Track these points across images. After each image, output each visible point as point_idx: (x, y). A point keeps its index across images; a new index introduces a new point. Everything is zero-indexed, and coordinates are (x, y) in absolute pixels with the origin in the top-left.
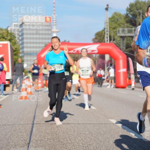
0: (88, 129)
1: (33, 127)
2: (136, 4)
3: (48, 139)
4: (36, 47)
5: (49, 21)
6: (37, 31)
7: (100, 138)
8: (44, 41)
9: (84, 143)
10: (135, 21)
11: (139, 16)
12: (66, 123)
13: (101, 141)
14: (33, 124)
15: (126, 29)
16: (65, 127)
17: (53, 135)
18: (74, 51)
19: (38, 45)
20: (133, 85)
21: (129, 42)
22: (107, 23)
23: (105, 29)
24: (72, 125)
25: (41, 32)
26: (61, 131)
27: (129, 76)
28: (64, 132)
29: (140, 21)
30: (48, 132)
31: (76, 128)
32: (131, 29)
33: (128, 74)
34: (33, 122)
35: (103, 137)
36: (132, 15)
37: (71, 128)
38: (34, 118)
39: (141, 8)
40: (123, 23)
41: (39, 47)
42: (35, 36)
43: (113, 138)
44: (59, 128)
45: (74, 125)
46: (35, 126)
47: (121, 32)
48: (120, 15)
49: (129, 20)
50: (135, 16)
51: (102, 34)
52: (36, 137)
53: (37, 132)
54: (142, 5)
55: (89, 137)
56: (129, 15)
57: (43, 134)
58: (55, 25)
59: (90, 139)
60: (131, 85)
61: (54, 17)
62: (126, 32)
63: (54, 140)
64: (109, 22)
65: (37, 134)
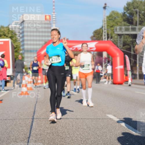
0: (86, 124)
1: (33, 121)
2: (133, 3)
3: (47, 133)
4: (36, 45)
5: (49, 19)
6: (37, 29)
7: (98, 133)
8: (44, 38)
9: (82, 137)
10: (132, 20)
11: (136, 15)
12: (65, 118)
13: (99, 136)
14: (33, 119)
15: (123, 27)
16: (64, 122)
17: (52, 129)
18: (73, 48)
19: (38, 43)
20: (130, 81)
22: (105, 21)
23: (103, 27)
26: (60, 125)
27: (126, 73)
28: (62, 126)
29: (137, 19)
30: (47, 126)
31: (74, 123)
32: (128, 27)
33: (125, 71)
34: (33, 117)
35: (100, 132)
36: (129, 14)
37: (70, 123)
38: (34, 113)
39: (137, 7)
40: (120, 21)
41: (39, 45)
42: (35, 34)
43: (111, 133)
45: (72, 120)
46: (35, 120)
47: (118, 30)
48: (117, 13)
49: (126, 18)
50: (132, 14)
51: (100, 32)
52: (36, 131)
53: (36, 126)
54: (139, 4)
55: (87, 132)
56: (126, 13)
57: (43, 128)
58: (55, 23)
59: (88, 133)
60: (128, 81)
61: (54, 15)
62: (123, 30)
63: (53, 134)
64: (107, 20)
65: (36, 129)
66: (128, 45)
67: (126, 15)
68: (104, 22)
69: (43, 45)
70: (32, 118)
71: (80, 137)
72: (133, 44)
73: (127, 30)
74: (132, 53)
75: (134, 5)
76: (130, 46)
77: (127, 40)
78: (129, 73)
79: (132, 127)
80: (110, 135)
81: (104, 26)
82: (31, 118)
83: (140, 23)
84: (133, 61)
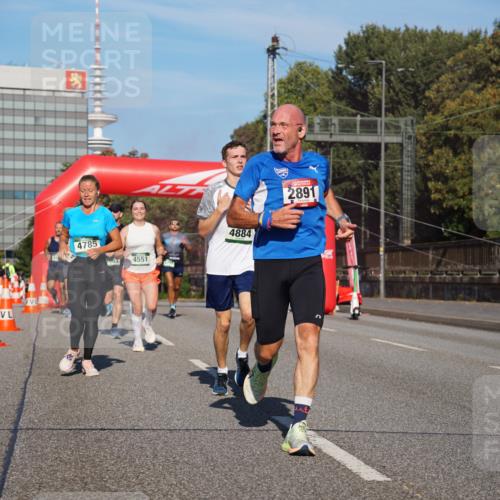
0: (201, 450)
1: (13, 440)
2: (367, 39)
3: (64, 480)
4: (35, 172)
5: (80, 86)
6: (36, 118)
7: (241, 479)
8: (61, 151)
9: (186, 493)
10: (365, 95)
11: (377, 78)
12: (129, 426)
13: (243, 489)
14: (15, 431)
15: (335, 120)
16: (126, 440)
17: (83, 467)
19: (40, 165)
20: (355, 303)
21: (344, 163)
22: (273, 95)
23: (265, 117)
24: (148, 434)
25: (50, 121)
26: (112, 454)
27: (341, 275)
28: (119, 457)
29: (381, 94)
30: (64, 456)
31: (161, 445)
32: (352, 118)
33: (340, 269)
34: (17, 422)
35: (251, 475)
36: (354, 74)
37: (145, 445)
38: (20, 411)
39: (382, 54)
40: (326, 98)
41: (45, 172)
42: (30, 135)
43: (285, 479)
44: (104, 444)
45: (153, 434)
46: (21, 435)
47: (317, 128)
48: (316, 72)
49: (344, 89)
50: (363, 77)
51: (256, 131)
52: (24, 475)
53: (26, 456)
54: (387, 41)
55: (203, 476)
56: (344, 73)
57: (49, 462)
58: (100, 99)
59: (208, 481)
60: (348, 303)
61: (98, 73)
62: (335, 129)
63: (86, 484)
64: (279, 95)
65: (26, 464)
66: (352, 179)
67: (345, 78)
68: (270, 100)
69: (59, 174)
70: (12, 427)
71: (180, 494)
72: (368, 179)
73: (347, 128)
74: (364, 205)
75: (371, 46)
76: (357, 183)
77: (349, 164)
78: (354, 276)
79: (358, 458)
80: (285, 484)
81: (269, 113)
82: (7, 426)
83: (390, 105)
84: (365, 232)
